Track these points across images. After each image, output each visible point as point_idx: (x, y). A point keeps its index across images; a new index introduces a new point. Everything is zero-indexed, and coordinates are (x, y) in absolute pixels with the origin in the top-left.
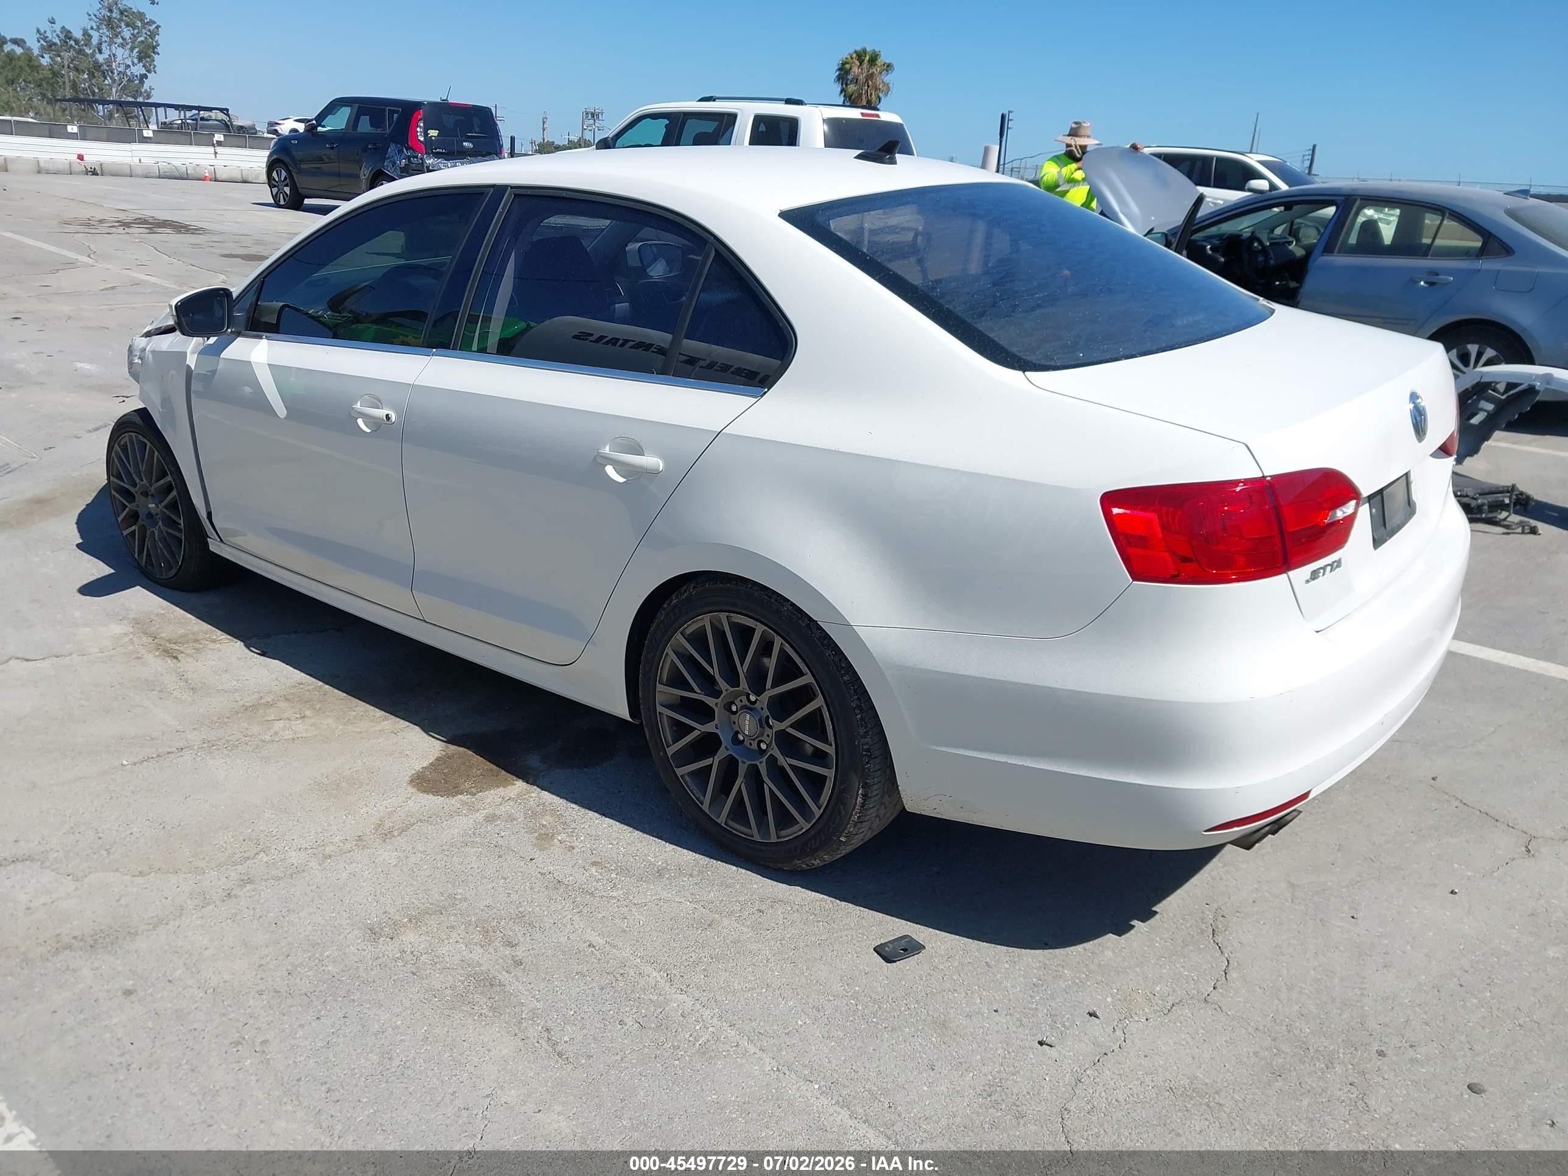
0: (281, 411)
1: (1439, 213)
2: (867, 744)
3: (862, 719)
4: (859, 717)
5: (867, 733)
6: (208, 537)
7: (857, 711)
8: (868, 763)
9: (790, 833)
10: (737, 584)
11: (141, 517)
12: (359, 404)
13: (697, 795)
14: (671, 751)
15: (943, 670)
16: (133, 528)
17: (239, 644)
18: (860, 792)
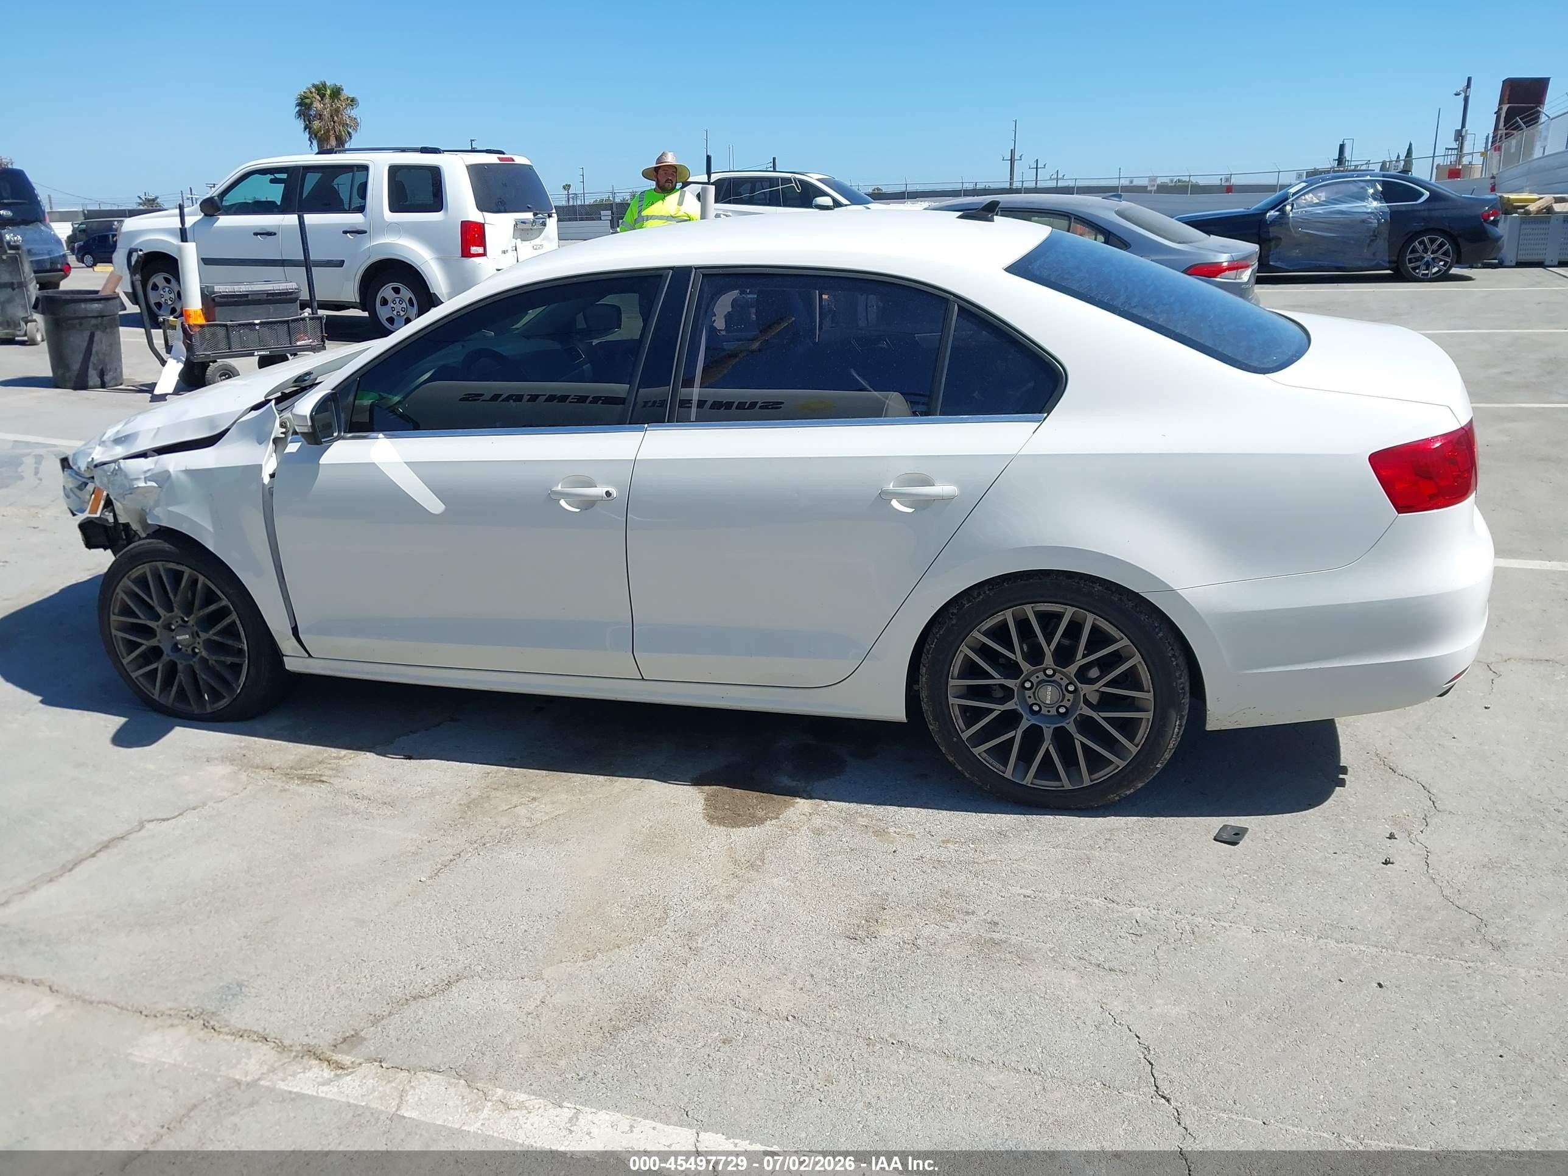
0: (435, 506)
1: (1066, 218)
2: (1182, 683)
3: (1177, 665)
4: (1174, 663)
5: (1181, 674)
6: (283, 655)
7: (1173, 659)
8: (1183, 698)
9: (1103, 774)
10: (1040, 579)
11: (165, 653)
12: (560, 486)
13: (997, 767)
14: (965, 736)
15: (1257, 609)
16: (154, 666)
17: (371, 757)
18: (1177, 723)
